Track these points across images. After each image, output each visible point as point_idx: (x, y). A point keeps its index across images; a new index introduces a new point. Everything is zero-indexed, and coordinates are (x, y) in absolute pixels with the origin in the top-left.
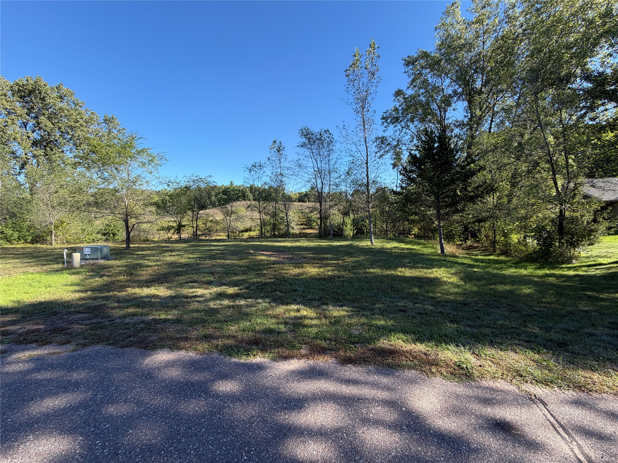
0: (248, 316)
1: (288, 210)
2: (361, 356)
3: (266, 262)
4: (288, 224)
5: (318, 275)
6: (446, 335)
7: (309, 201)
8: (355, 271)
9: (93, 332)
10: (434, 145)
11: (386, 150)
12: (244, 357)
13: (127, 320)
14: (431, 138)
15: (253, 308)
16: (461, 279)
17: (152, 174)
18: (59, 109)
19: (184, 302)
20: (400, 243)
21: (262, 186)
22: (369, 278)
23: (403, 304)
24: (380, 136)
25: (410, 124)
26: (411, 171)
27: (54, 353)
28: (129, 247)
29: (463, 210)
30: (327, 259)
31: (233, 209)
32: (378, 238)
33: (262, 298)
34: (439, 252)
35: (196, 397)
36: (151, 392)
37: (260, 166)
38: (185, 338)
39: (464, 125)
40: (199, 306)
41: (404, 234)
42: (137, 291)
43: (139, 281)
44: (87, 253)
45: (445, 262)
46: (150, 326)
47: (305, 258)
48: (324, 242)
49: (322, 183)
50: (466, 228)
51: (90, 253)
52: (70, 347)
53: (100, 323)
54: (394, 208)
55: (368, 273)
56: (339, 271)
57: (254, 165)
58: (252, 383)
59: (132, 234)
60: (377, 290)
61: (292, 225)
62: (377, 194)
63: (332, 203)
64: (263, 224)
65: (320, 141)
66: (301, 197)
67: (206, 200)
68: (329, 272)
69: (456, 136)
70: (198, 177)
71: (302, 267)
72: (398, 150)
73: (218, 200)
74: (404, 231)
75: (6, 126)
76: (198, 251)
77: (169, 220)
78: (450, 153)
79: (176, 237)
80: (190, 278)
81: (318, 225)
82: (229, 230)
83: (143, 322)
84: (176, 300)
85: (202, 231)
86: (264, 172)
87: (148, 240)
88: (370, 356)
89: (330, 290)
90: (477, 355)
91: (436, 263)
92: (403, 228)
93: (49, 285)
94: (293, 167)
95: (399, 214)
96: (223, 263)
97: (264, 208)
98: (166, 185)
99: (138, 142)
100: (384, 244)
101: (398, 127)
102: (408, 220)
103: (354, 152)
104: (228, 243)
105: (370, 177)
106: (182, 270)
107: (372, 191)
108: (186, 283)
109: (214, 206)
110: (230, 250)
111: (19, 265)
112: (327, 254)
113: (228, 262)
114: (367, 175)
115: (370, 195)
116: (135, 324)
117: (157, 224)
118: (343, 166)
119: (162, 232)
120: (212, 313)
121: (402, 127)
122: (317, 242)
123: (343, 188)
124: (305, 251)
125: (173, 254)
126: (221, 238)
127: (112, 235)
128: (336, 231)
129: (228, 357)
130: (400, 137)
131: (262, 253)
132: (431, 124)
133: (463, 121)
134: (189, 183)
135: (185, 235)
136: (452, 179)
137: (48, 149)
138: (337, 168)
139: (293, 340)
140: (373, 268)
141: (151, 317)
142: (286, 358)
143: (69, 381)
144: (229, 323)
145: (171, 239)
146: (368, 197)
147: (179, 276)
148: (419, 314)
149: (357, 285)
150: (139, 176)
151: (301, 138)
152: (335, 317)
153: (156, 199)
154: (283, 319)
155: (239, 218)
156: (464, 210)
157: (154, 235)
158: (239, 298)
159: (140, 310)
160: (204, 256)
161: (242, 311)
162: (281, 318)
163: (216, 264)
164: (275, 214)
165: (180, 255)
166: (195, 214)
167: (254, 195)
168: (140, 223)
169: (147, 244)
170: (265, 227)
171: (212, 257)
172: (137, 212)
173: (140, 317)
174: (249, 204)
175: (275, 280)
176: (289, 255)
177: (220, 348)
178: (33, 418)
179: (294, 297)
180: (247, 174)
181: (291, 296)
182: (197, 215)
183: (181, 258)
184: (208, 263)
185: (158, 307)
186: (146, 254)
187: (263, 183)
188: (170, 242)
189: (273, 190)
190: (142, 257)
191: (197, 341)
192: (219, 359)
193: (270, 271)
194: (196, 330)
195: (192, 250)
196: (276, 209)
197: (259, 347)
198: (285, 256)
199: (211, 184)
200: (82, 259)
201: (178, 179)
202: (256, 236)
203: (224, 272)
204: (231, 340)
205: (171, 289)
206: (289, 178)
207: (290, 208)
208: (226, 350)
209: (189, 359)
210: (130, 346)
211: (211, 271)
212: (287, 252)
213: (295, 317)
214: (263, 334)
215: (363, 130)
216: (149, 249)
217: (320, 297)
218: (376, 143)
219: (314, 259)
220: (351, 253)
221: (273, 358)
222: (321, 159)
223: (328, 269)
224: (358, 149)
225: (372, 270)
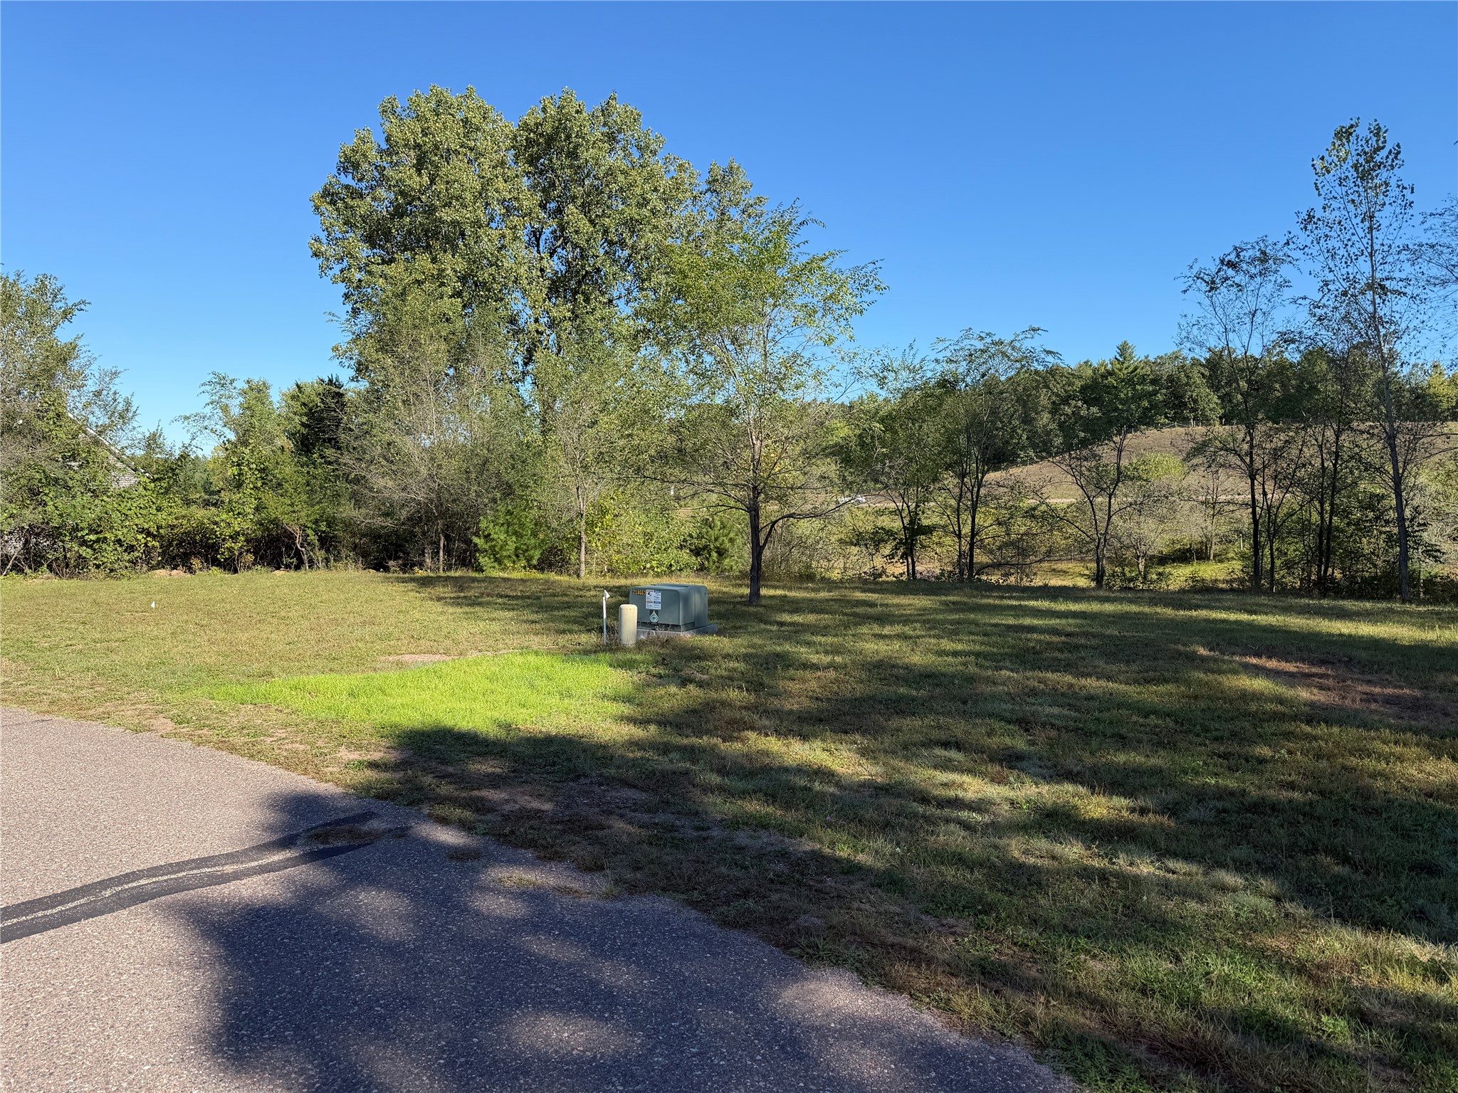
0: (1167, 931)
1: (1406, 463)
3: (1270, 707)
4: (1404, 534)
9: (656, 853)
13: (742, 838)
15: (1193, 905)
17: (834, 346)
18: (606, 175)
19: (916, 815)
21: (1268, 351)
27: (568, 891)
28: (758, 595)
31: (1125, 463)
33: (1240, 867)
37: (1264, 258)
38: (912, 950)
40: (969, 845)
42: (773, 744)
43: (778, 713)
44: (653, 607)
46: (803, 873)
51: (659, 607)
52: (602, 884)
53: (673, 828)
57: (1232, 257)
59: (767, 554)
61: (1430, 536)
64: (1266, 529)
67: (1013, 429)
70: (989, 340)
73: (1061, 425)
75: (503, 247)
76: (973, 628)
77: (880, 509)
79: (898, 571)
80: (939, 727)
83: (784, 855)
84: (890, 804)
85: (991, 552)
86: (1286, 283)
87: (811, 577)
93: (568, 689)
94: (1444, 240)
96: (1071, 686)
97: (1276, 454)
98: (874, 381)
99: (797, 240)
104: (1095, 607)
106: (914, 693)
108: (924, 745)
109: (1043, 449)
110: (1102, 636)
111: (513, 627)
113: (1092, 684)
116: (761, 857)
117: (841, 523)
119: (855, 550)
120: (1016, 885)
125: (887, 630)
126: (1068, 582)
127: (715, 555)
129: (1067, 1080)
131: (1254, 661)
134: (953, 366)
135: (929, 564)
137: (580, 297)
141: (807, 846)
143: (594, 984)
144: (1082, 942)
145: (884, 578)
147: (901, 713)
150: (796, 355)
153: (842, 431)
154: (1347, 991)
155: (1156, 501)
157: (829, 561)
158: (1132, 847)
159: (779, 813)
160: (995, 650)
161: (1139, 906)
162: (1335, 985)
163: (1042, 686)
164: (1334, 483)
165: (911, 638)
166: (969, 485)
167: (1227, 394)
168: (791, 516)
169: (807, 588)
170: (1275, 545)
171: (1027, 658)
172: (785, 480)
173: (775, 837)
174: (1200, 439)
175: (1316, 797)
176: (1402, 688)
177: (1037, 1034)
178: (517, 1057)
179: (1420, 902)
180: (1196, 304)
181: (1399, 889)
182: (976, 489)
183: (913, 650)
184: (1009, 678)
185: (830, 813)
186: (802, 625)
187: (1275, 336)
188: (878, 587)
189: (1324, 366)
190: (791, 632)
191: (952, 974)
192: (1033, 1076)
193: (1290, 752)
194: (953, 934)
195: (952, 622)
196: (1337, 456)
197: (1211, 1085)
198: (1377, 690)
199: (1035, 364)
200: (642, 623)
201: (914, 355)
202: (1224, 581)
203: (1072, 723)
204: (1083, 1015)
205: (875, 758)
206: (1423, 301)
207: (1420, 454)
208: (1062, 1049)
209: (921, 1037)
210: (745, 926)
211: (1021, 714)
212: (1389, 673)
213: (1418, 999)
214: (1235, 1032)
216: (813, 607)
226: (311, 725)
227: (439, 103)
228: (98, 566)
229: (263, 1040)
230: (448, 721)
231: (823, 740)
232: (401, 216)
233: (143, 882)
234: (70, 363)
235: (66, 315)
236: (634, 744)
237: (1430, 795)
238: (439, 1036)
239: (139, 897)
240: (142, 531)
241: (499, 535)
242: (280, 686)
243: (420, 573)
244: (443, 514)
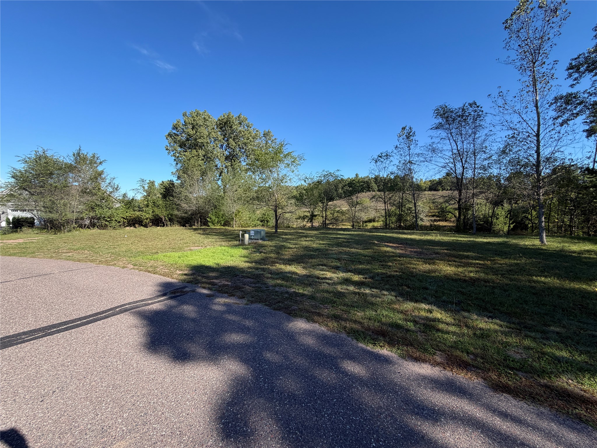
0: (373, 305)
1: (417, 200)
2: (527, 389)
3: (391, 254)
4: (416, 216)
5: (455, 274)
7: (443, 190)
8: (513, 277)
9: (257, 294)
11: (575, 112)
12: (371, 345)
13: (277, 289)
15: (378, 299)
17: (294, 173)
18: (239, 132)
19: (316, 282)
21: (387, 176)
22: (537, 289)
24: (564, 94)
27: (237, 303)
28: (277, 231)
30: (468, 257)
31: (358, 200)
32: (553, 236)
33: (387, 290)
35: (328, 368)
36: (294, 351)
37: (387, 155)
38: (318, 313)
40: (329, 288)
42: (283, 267)
43: (283, 259)
44: (252, 235)
46: (292, 297)
47: (437, 253)
48: (464, 237)
49: (463, 167)
51: (253, 235)
52: (244, 301)
53: (260, 287)
55: (534, 282)
56: (487, 274)
57: (380, 155)
58: (379, 374)
59: (279, 221)
60: (553, 307)
61: (421, 216)
62: (554, 176)
63: (476, 191)
64: (388, 214)
65: (462, 118)
66: (433, 185)
67: (334, 193)
68: (471, 273)
70: (328, 172)
71: (434, 263)
73: (344, 192)
75: (214, 148)
76: (327, 238)
77: (305, 211)
79: (309, 225)
80: (321, 261)
81: (455, 216)
82: (354, 221)
83: (287, 292)
84: (311, 279)
85: (330, 220)
86: (392, 161)
87: (289, 227)
88: (543, 393)
89: (473, 295)
93: (232, 255)
94: (424, 152)
96: (349, 251)
97: (390, 198)
98: (303, 181)
99: (285, 148)
100: (567, 245)
103: (515, 123)
104: (353, 233)
105: (542, 153)
106: (315, 253)
107: (545, 171)
108: (317, 265)
109: (340, 197)
111: (218, 240)
112: (468, 251)
113: (353, 250)
114: (538, 152)
115: (541, 177)
116: (282, 293)
117: (296, 214)
118: (497, 144)
119: (299, 220)
120: (340, 296)
122: (454, 237)
123: (495, 171)
124: (438, 246)
125: (307, 239)
126: (347, 227)
127: (266, 222)
128: (481, 225)
129: (355, 341)
131: (387, 244)
134: (320, 178)
135: (316, 224)
137: (233, 161)
138: (486, 147)
139: (425, 343)
140: (546, 277)
141: (293, 290)
142: (417, 360)
143: (244, 325)
144: (356, 309)
145: (306, 227)
146: (538, 181)
147: (312, 258)
150: (285, 175)
151: (436, 119)
152: (480, 329)
153: (295, 193)
154: (412, 316)
155: (365, 209)
157: (293, 223)
158: (364, 286)
159: (285, 283)
160: (332, 243)
161: (367, 300)
162: (409, 315)
163: (343, 251)
164: (402, 205)
165: (313, 241)
166: (325, 205)
167: (379, 185)
168: (284, 213)
169: (288, 230)
170: (390, 218)
171: (339, 245)
172: (283, 204)
173: (285, 288)
174: (373, 195)
175: (402, 274)
176: (417, 249)
177: (348, 330)
178: (227, 344)
179: (425, 296)
180: (373, 165)
181: (420, 293)
183: (314, 244)
184: (335, 249)
185: (297, 282)
186: (288, 238)
187: (389, 173)
188: (305, 229)
189: (399, 179)
190: (285, 240)
191: (328, 318)
192: (347, 340)
193: (396, 264)
194: (327, 308)
195: (322, 237)
196: (402, 199)
197: (386, 339)
198: (413, 250)
199: (339, 178)
200: (249, 239)
201: (312, 175)
202: (380, 226)
203: (349, 259)
204: (357, 325)
205: (306, 269)
206: (420, 165)
207: (419, 198)
208: (353, 334)
209: (322, 333)
210: (279, 310)
211: (338, 257)
212: (415, 246)
213: (427, 317)
214: (390, 327)
215: (533, 91)
216: (290, 234)
217: (459, 301)
218: (555, 105)
219: (450, 255)
220: (505, 253)
221: (402, 355)
222: (463, 140)
223: (469, 270)
224: (523, 118)
225: (543, 279)
226: (169, 265)
227: (197, 113)
228: (110, 227)
229: (161, 345)
230: (203, 263)
231: (294, 265)
232: (188, 141)
233: (127, 306)
234: (102, 175)
235: (101, 163)
236: (249, 268)
237: (425, 272)
238: (207, 341)
239: (126, 310)
240: (122, 218)
241: (213, 218)
242: (160, 256)
243: (194, 227)
244: (199, 213)
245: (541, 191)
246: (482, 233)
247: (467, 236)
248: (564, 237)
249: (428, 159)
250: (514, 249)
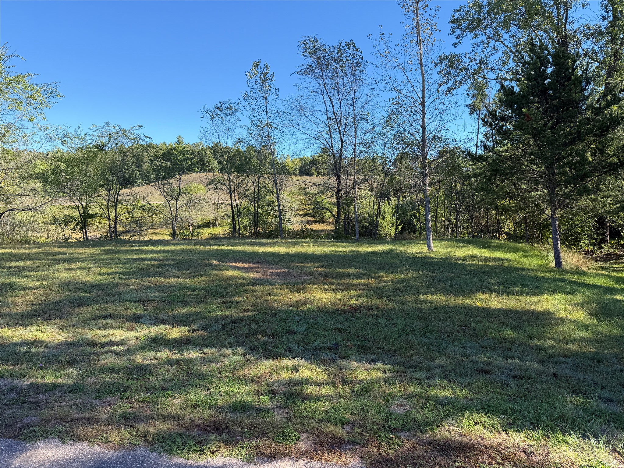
0: (204, 379)
1: (280, 190)
2: (409, 454)
3: (240, 281)
4: (280, 215)
5: (331, 304)
6: (563, 417)
7: (318, 174)
8: (399, 298)
10: (545, 71)
11: (458, 79)
12: (194, 456)
14: (540, 57)
15: (214, 365)
16: (592, 314)
17: (34, 122)
19: (90, 353)
20: (480, 248)
21: (234, 145)
22: (424, 311)
23: (486, 359)
24: (447, 54)
25: (503, 32)
26: (504, 119)
29: (596, 190)
30: (348, 276)
31: (182, 187)
32: (440, 240)
33: (231, 346)
34: (553, 264)
37: (231, 108)
38: (89, 419)
39: (600, 34)
40: (117, 362)
41: (489, 232)
42: (6, 332)
43: (9, 315)
45: (562, 284)
46: (25, 396)
47: (310, 273)
48: (344, 246)
49: (342, 140)
50: (601, 222)
54: (471, 186)
55: (422, 302)
56: (370, 298)
57: (219, 106)
60: (438, 334)
61: (288, 215)
62: (440, 161)
63: (358, 177)
64: (236, 214)
65: (338, 63)
66: (304, 165)
67: (133, 171)
68: (351, 298)
69: (586, 54)
70: (118, 128)
71: (304, 290)
72: (480, 80)
73: (154, 170)
74: (488, 226)
76: (117, 261)
77: (67, 206)
78: (574, 84)
79: (78, 237)
80: (102, 309)
81: (334, 216)
82: (174, 223)
83: (14, 389)
84: (75, 351)
85: (125, 226)
86: (238, 120)
87: (27, 242)
88: (425, 454)
89: (354, 332)
90: (619, 453)
91: (546, 285)
92: (488, 222)
94: (288, 111)
95: (479, 196)
96: (163, 282)
97: (239, 185)
98: (60, 142)
99: (8, 64)
100: (453, 250)
101: (480, 38)
102: (496, 208)
103: (399, 83)
104: (172, 248)
105: (427, 130)
106: (88, 295)
107: (432, 154)
108: (93, 319)
109: (147, 180)
110: (176, 260)
112: (349, 266)
113: (172, 281)
114: (423, 127)
115: (427, 162)
117: (44, 213)
118: (380, 109)
119: (53, 227)
120: (139, 375)
121: (489, 38)
122: (332, 246)
123: (379, 150)
124: (311, 262)
125: (73, 266)
126: (161, 238)
128: (366, 227)
129: (164, 455)
130: (483, 55)
131: (234, 264)
132: (540, 33)
133: (600, 27)
134: (101, 139)
135: (93, 233)
136: (579, 132)
138: (368, 114)
139: (285, 425)
140: (432, 294)
141: (28, 381)
142: (271, 457)
144: (169, 393)
145: (70, 240)
146: (424, 166)
147: (81, 305)
148: (514, 377)
149: (401, 323)
150: (10, 125)
151: (303, 58)
152: (361, 382)
153: (43, 166)
154: (268, 384)
155: (193, 203)
156: (599, 190)
157: (38, 233)
158: (190, 347)
159: (10, 368)
160: (128, 270)
161: (193, 371)
162: (264, 384)
163: (150, 284)
164: (258, 197)
165: (85, 268)
166: (113, 195)
167: (220, 161)
168: (12, 210)
169: (25, 248)
170: (240, 220)
171: (143, 272)
172: (8, 191)
173: (8, 381)
174: (211, 178)
175: (256, 313)
176: (281, 269)
177: (151, 439)
179: (289, 344)
180: (206, 123)
181: (283, 342)
182: (116, 197)
183: (87, 274)
184: (135, 282)
185: (42, 362)
186: (23, 267)
187: (236, 140)
188: (67, 245)
189: (253, 153)
190: (16, 271)
191: (109, 424)
192: (149, 459)
193: (247, 298)
194: (109, 405)
195: (107, 259)
196: (259, 187)
197: (222, 437)
198: (274, 271)
199: (141, 141)
201: (81, 131)
202: (223, 234)
203: (163, 298)
204: (171, 424)
205: (67, 330)
206: (283, 132)
207: (284, 186)
208: (162, 442)
209: (94, 459)
211: (141, 298)
212: (278, 264)
213: (290, 380)
214: (230, 412)
215: (417, 42)
216: (29, 257)
217: (335, 345)
218: (439, 66)
219: (326, 275)
220: (392, 266)
221: (248, 457)
222: (341, 97)
223: (349, 294)
224: (407, 77)
225: (430, 296)
231: (37, 325)
237: (291, 306)
245: (427, 181)
246: (366, 239)
247: (348, 244)
248: (450, 240)
249: (295, 123)
250: (401, 260)
